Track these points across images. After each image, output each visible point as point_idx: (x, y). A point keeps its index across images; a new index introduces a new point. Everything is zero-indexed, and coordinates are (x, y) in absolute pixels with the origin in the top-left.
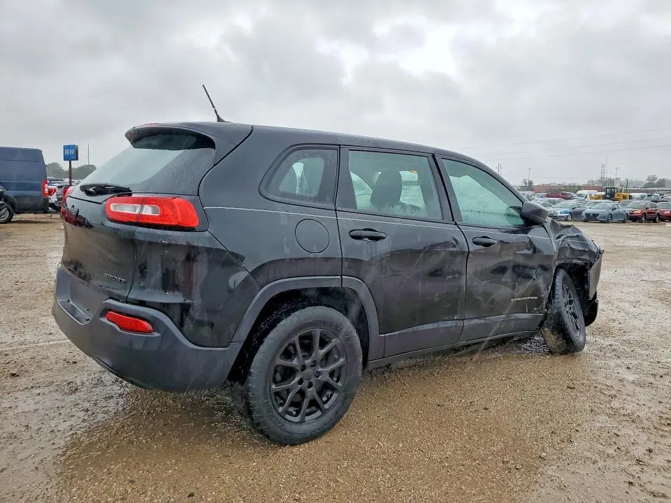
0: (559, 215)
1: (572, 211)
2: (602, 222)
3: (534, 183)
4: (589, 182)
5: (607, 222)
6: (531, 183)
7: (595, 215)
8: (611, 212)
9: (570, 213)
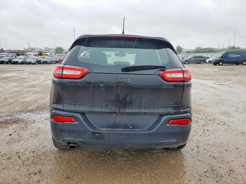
0: (33, 62)
1: (37, 60)
2: (49, 64)
3: (4, 49)
4: (24, 49)
5: (50, 64)
6: (2, 49)
7: (46, 62)
8: (51, 60)
9: (37, 61)
